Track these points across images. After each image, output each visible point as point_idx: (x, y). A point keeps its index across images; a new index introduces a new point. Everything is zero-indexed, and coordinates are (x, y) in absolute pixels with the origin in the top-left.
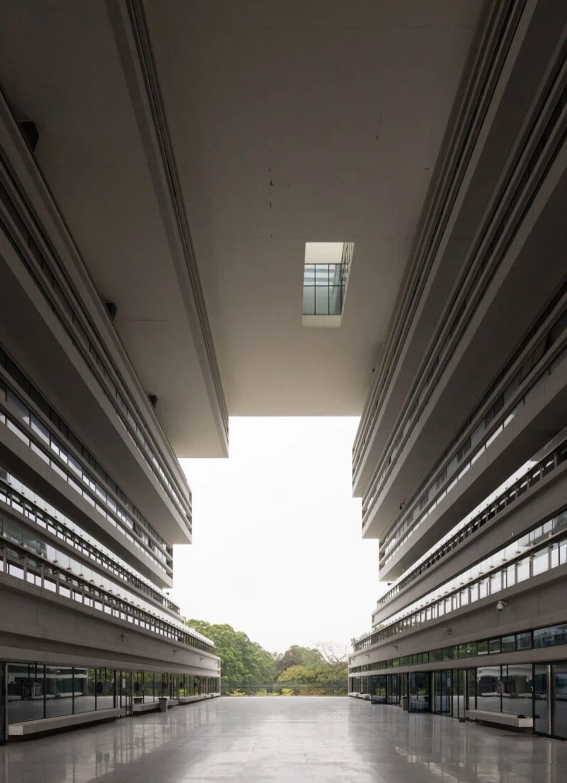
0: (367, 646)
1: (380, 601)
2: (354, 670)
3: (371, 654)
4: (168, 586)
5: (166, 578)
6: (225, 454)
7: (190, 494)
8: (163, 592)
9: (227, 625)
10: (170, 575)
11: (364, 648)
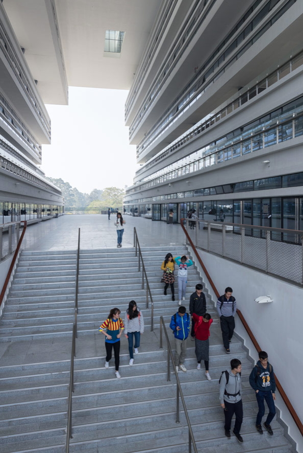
0: (133, 192)
1: (137, 172)
2: (125, 202)
3: (133, 196)
4: (40, 164)
5: (39, 160)
6: (67, 104)
7: (50, 121)
8: (37, 166)
9: (60, 179)
10: (40, 159)
11: (131, 193)
